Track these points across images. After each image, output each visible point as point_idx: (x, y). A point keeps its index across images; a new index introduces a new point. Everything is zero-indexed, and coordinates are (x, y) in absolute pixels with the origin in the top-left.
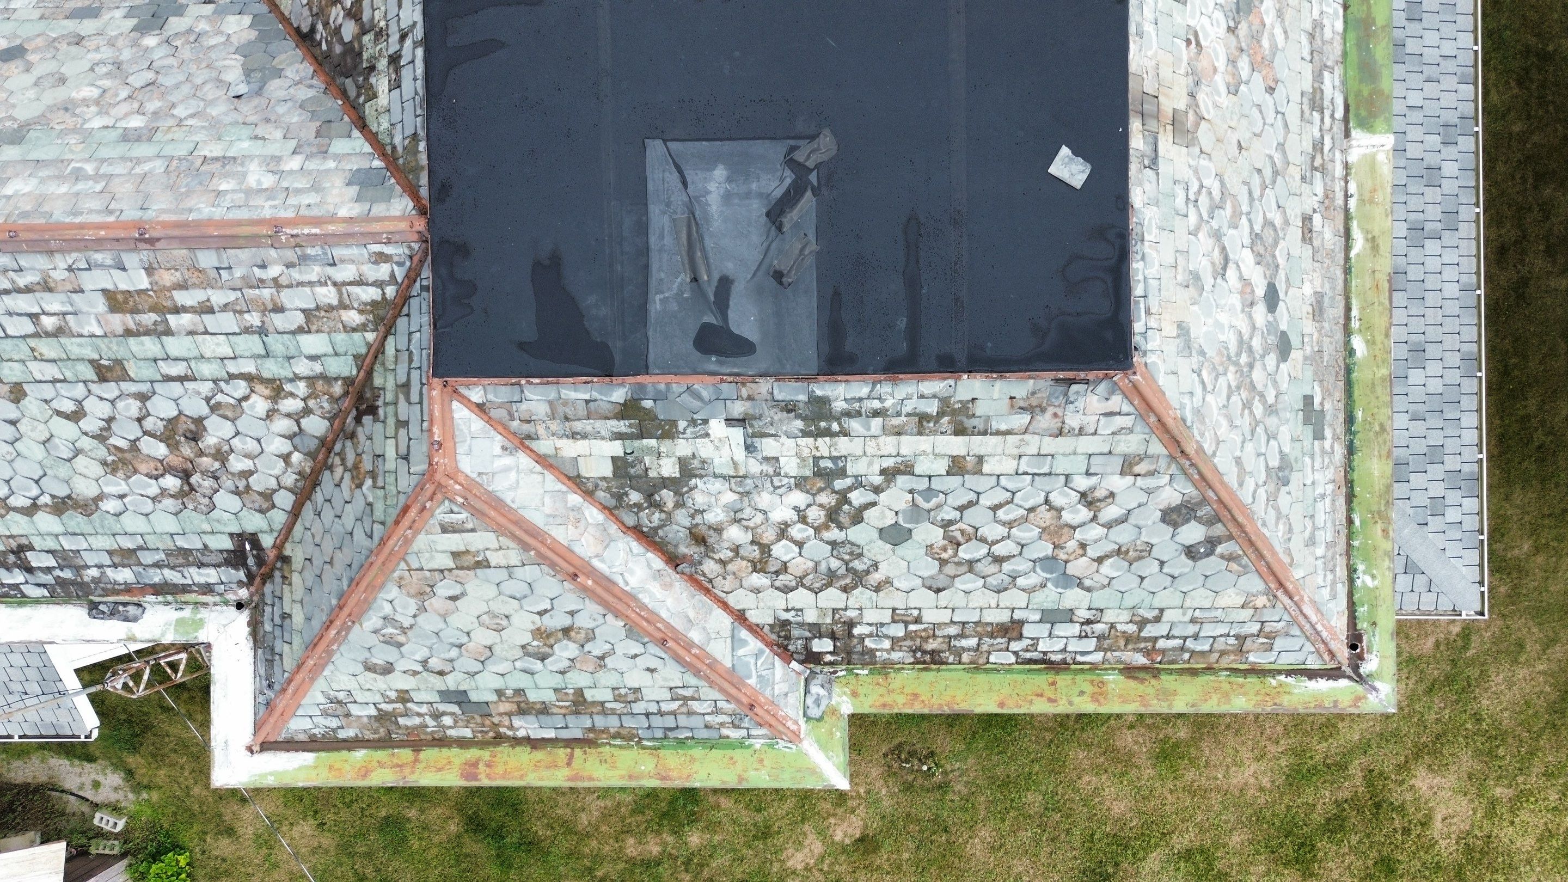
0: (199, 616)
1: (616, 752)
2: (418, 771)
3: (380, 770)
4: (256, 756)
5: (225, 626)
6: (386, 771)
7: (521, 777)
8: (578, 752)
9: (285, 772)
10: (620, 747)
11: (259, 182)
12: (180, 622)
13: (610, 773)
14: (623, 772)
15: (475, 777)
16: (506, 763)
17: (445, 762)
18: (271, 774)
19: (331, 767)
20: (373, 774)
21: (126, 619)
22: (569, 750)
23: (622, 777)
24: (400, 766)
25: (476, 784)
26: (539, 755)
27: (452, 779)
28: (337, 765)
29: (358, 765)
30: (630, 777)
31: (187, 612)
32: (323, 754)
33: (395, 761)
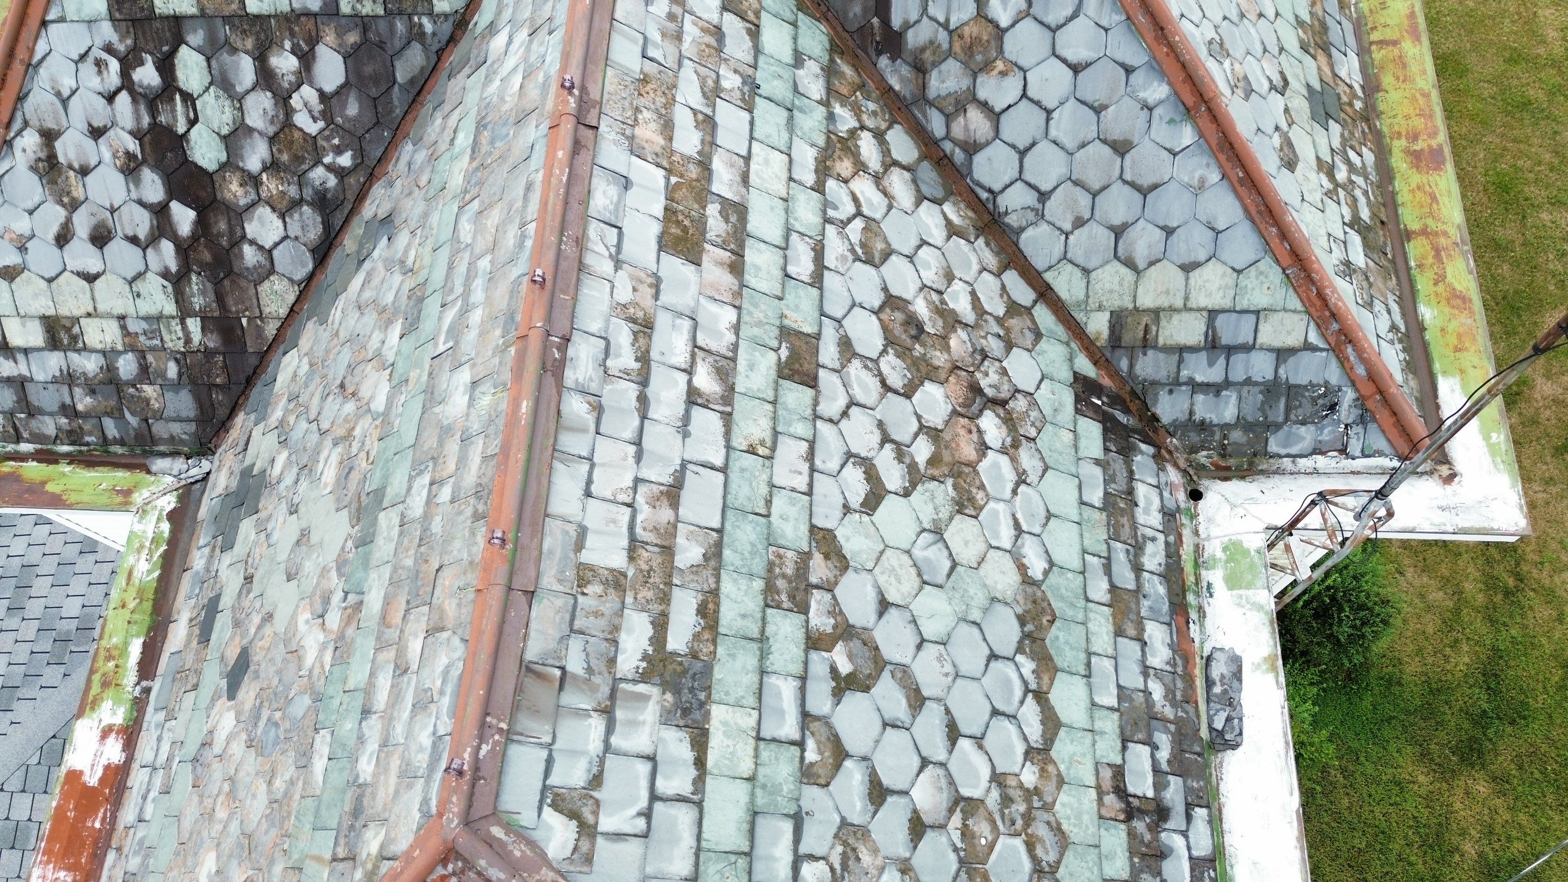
0: (1219, 554)
2: (1441, 227)
3: (1450, 278)
4: (1458, 467)
5: (1233, 506)
6: (1450, 270)
8: (1375, 36)
12: (1233, 582)
15: (1436, 151)
16: (1407, 117)
17: (1419, 195)
19: (1457, 350)
20: (1458, 287)
21: (1238, 675)
22: (1374, 48)
24: (1438, 251)
25: (1447, 150)
26: (1387, 80)
27: (1445, 183)
28: (1453, 340)
31: (1214, 576)
32: (1437, 366)
33: (1430, 260)
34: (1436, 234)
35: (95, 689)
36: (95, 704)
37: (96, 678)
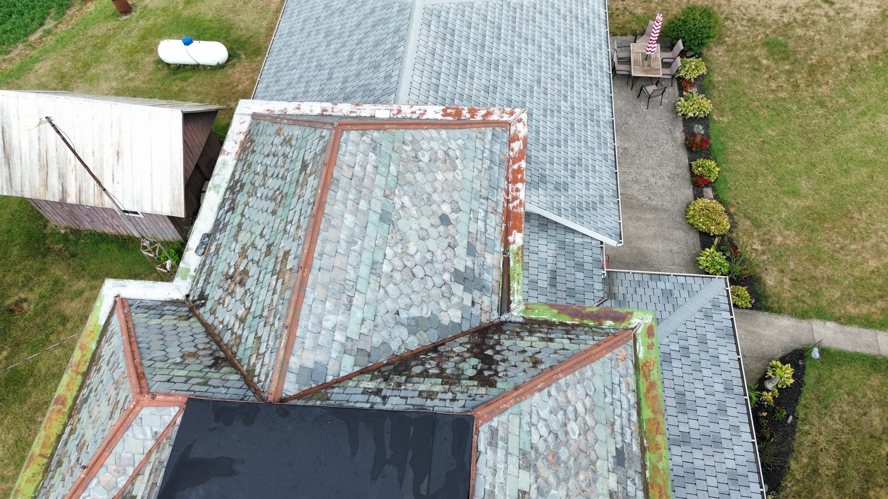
0: (188, 278)
1: (35, 484)
2: (72, 374)
3: (80, 355)
4: (113, 299)
5: (179, 289)
6: (79, 358)
7: (45, 428)
8: (45, 461)
9: (99, 311)
10: (37, 486)
11: (327, 320)
12: (188, 270)
13: (25, 478)
14: (22, 487)
15: (56, 403)
16: (56, 420)
17: (71, 388)
18: (101, 305)
19: (92, 332)
20: (80, 352)
21: (197, 248)
22: (49, 455)
23: (19, 486)
24: (78, 366)
25: (52, 403)
26: (53, 439)
27: (61, 390)
28: (92, 335)
29: (88, 345)
30: (17, 491)
31: (192, 273)
32: (101, 329)
33: (82, 363)
34: (75, 372)
35: (520, 252)
36: (519, 249)
37: (521, 255)
